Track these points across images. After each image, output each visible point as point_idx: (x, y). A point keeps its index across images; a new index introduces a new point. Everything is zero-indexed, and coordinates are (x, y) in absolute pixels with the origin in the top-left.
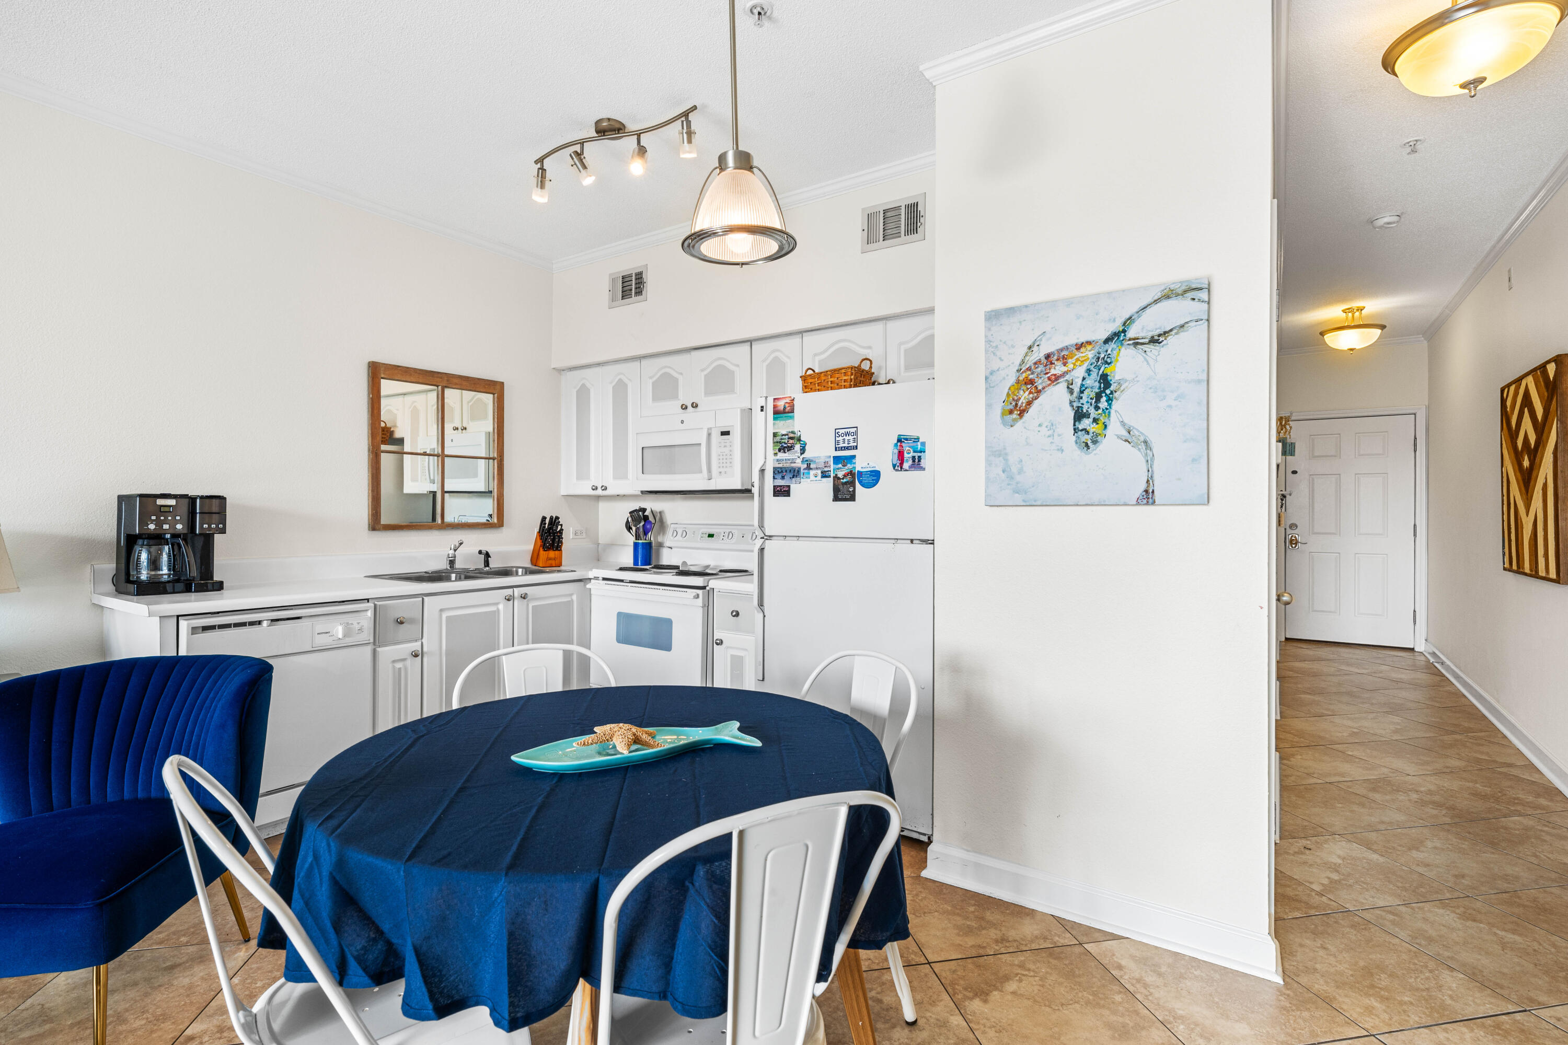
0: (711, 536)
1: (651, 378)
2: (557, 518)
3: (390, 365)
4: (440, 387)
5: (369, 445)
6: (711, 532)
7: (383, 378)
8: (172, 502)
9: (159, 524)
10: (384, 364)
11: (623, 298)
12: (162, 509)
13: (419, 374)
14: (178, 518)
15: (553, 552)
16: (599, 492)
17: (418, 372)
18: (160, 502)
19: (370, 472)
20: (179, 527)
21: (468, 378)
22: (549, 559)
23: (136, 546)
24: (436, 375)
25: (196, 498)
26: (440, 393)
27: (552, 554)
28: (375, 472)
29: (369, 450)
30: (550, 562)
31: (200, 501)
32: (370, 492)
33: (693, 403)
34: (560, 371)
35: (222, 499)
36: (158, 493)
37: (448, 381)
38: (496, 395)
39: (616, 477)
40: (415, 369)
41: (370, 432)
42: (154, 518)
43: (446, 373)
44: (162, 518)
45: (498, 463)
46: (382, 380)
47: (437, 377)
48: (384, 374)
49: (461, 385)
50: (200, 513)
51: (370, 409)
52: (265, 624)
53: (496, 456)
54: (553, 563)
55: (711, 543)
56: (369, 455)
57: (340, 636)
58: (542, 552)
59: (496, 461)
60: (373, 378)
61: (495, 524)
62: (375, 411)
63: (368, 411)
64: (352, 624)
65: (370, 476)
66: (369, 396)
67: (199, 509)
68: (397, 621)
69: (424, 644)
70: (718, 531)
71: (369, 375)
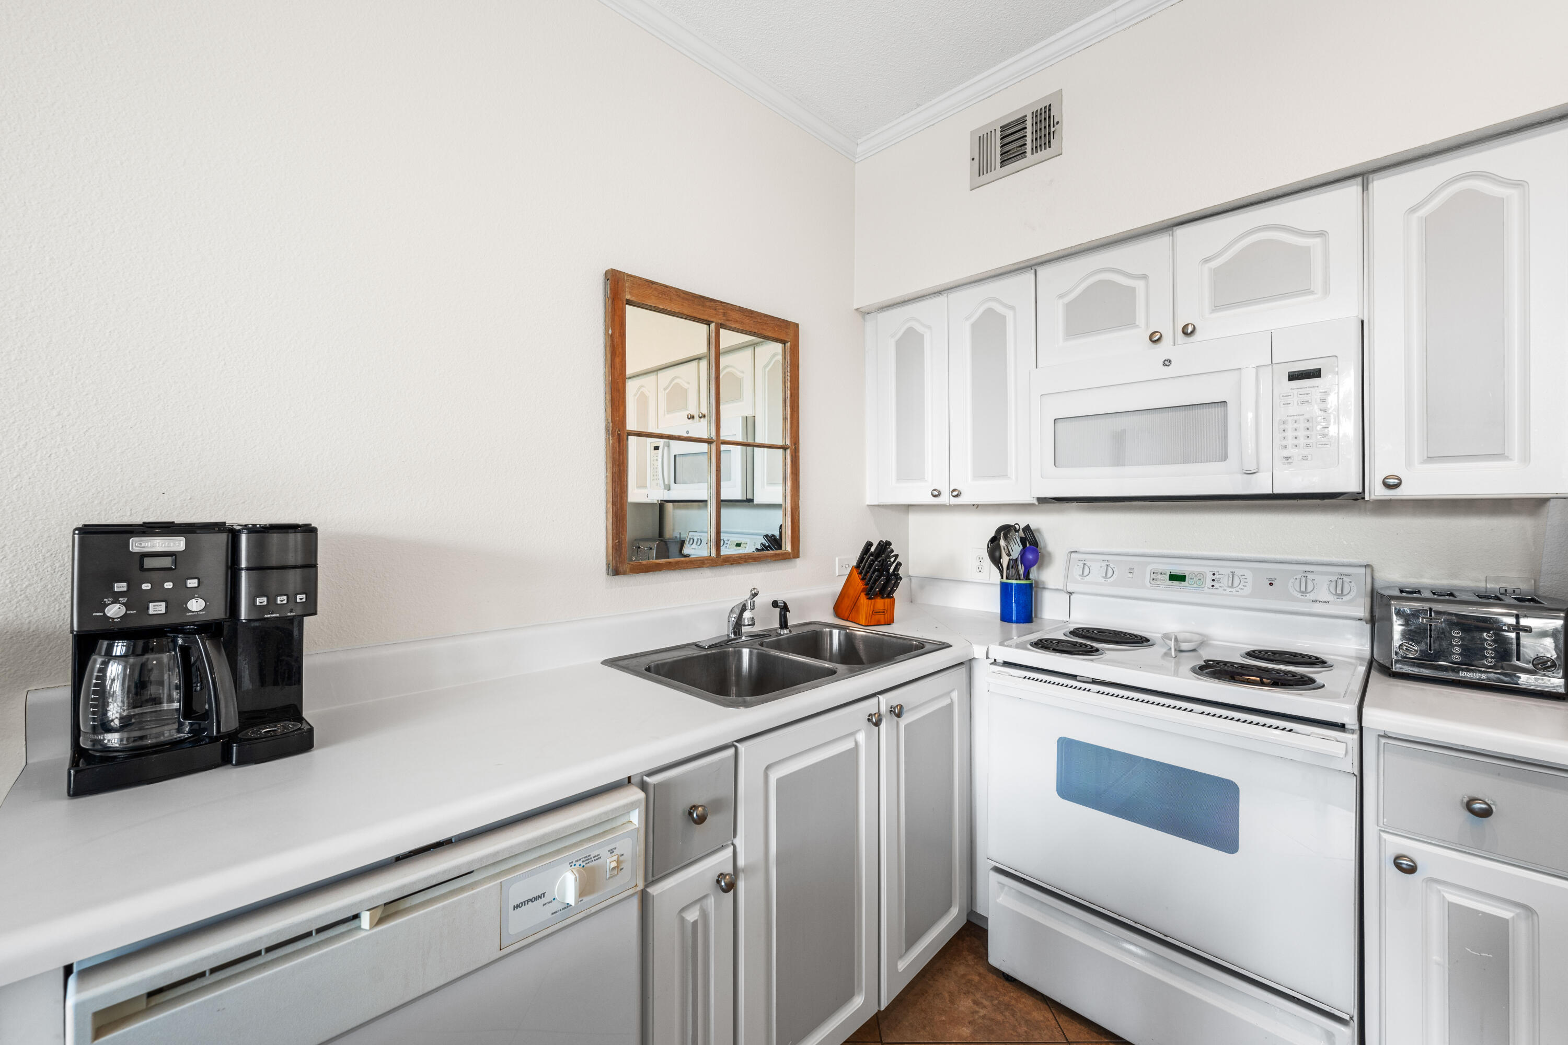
0: (1177, 578)
1: (1061, 296)
2: (888, 544)
3: (640, 278)
4: (713, 326)
5: (607, 420)
6: (1178, 570)
7: (629, 302)
8: (178, 544)
9: (137, 601)
10: (631, 276)
11: (1003, 163)
12: (149, 563)
13: (683, 298)
14: (192, 583)
15: (882, 601)
16: (945, 499)
17: (683, 295)
18: (137, 545)
19: (610, 471)
20: (196, 605)
21: (751, 312)
22: (875, 612)
23: (94, 657)
24: (707, 304)
25: (239, 531)
26: (713, 335)
27: (880, 603)
28: (617, 469)
29: (607, 430)
30: (877, 617)
31: (248, 540)
32: (610, 505)
33: (1186, 326)
34: (864, 313)
35: (309, 531)
36: (138, 519)
37: (724, 314)
38: (788, 345)
39: (979, 474)
40: (677, 290)
41: (609, 397)
42: (120, 587)
43: (721, 302)
44: (146, 586)
45: (792, 455)
46: (628, 308)
47: (710, 308)
48: (630, 293)
49: (742, 323)
50: (248, 569)
51: (609, 356)
52: (365, 920)
53: (788, 442)
54: (881, 617)
55: (1177, 591)
56: (607, 439)
57: (571, 899)
58: (863, 599)
59: (788, 451)
60: (613, 300)
61: (789, 554)
62: (617, 360)
63: (606, 360)
64: (598, 857)
65: (610, 475)
66: (606, 329)
67: (248, 560)
68: (690, 814)
69: (738, 849)
70: (1196, 569)
71: (606, 295)
